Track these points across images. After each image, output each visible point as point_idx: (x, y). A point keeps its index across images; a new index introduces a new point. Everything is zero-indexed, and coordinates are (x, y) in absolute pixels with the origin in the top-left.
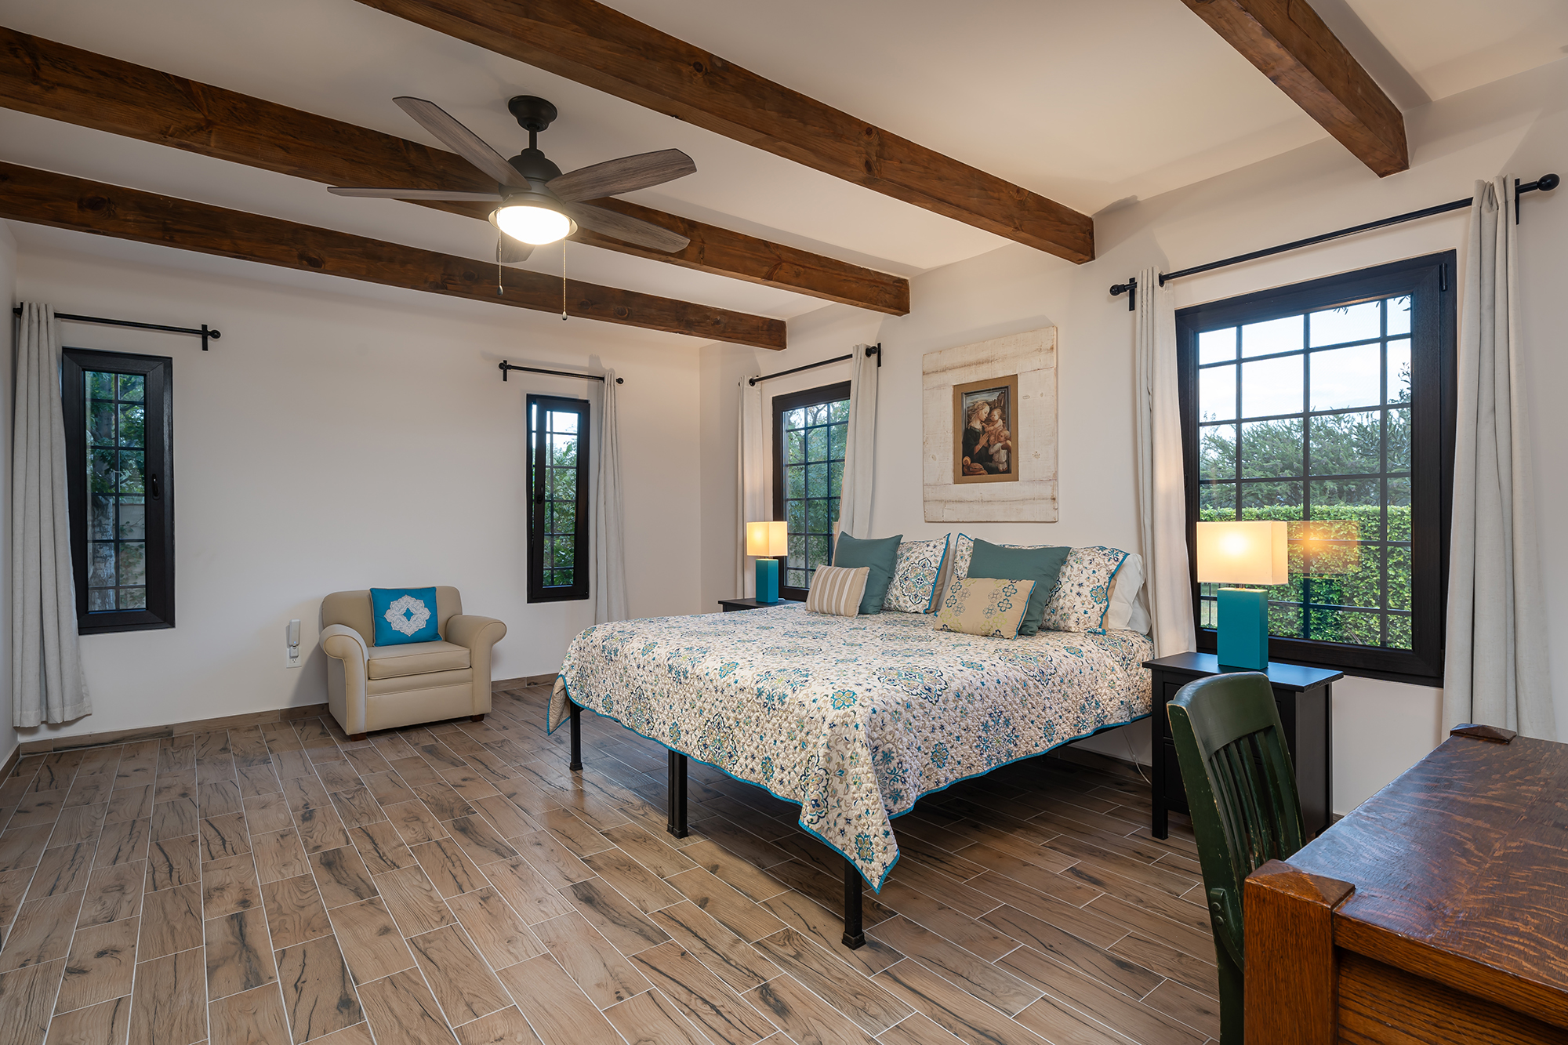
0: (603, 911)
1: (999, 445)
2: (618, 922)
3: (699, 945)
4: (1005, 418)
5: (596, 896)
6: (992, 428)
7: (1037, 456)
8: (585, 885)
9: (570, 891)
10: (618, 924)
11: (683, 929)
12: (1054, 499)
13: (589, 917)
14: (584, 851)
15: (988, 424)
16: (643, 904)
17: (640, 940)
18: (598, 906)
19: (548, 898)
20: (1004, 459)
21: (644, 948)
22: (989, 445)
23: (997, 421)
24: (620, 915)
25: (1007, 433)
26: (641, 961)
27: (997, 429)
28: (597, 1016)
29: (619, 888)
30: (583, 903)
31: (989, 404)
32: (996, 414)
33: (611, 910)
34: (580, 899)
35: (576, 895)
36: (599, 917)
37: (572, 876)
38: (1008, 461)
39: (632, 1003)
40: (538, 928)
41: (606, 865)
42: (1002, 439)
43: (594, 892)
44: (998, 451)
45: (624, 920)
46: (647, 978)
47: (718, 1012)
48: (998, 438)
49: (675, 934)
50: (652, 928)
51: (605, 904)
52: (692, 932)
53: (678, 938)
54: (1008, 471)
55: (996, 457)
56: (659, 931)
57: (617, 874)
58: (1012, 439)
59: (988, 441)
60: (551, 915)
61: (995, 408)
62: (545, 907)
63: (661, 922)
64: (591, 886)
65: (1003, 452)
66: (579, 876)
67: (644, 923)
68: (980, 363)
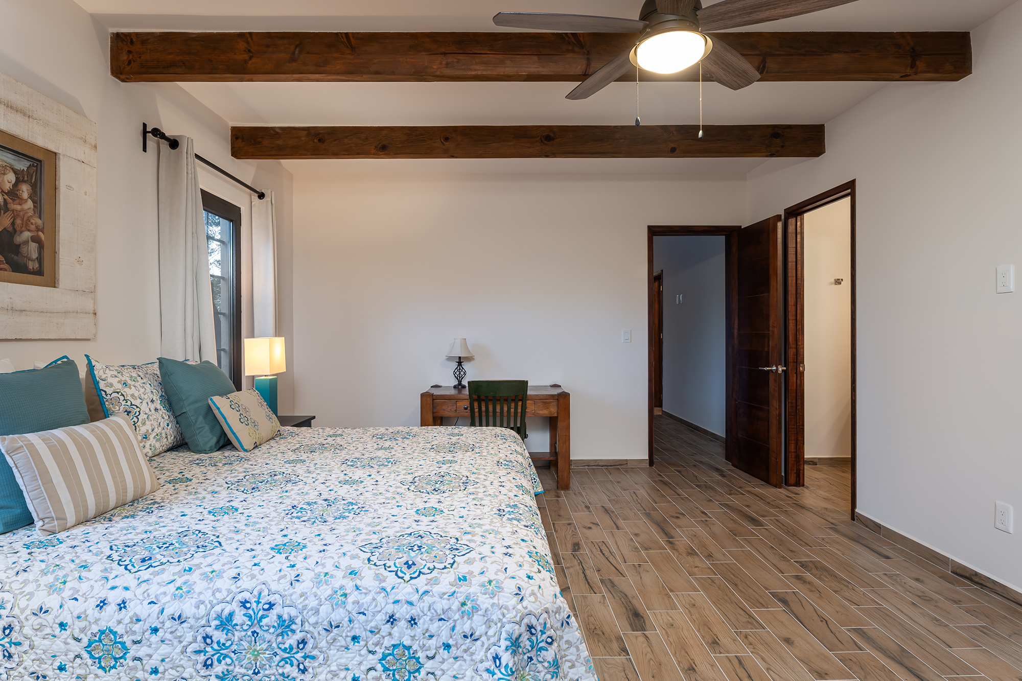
0: (630, 604)
1: (27, 235)
2: (623, 595)
3: (588, 572)
4: (35, 196)
5: (630, 616)
6: (18, 207)
7: (80, 262)
8: (635, 628)
9: (648, 627)
10: (624, 594)
11: (589, 581)
12: (96, 314)
13: (640, 604)
14: (623, 664)
15: (13, 200)
16: (602, 601)
17: (616, 583)
18: (632, 609)
19: (666, 626)
20: (35, 255)
21: (617, 579)
22: (15, 231)
23: (26, 201)
24: (620, 599)
25: (39, 222)
26: (622, 574)
27: (26, 212)
28: (652, 562)
29: (611, 617)
30: (641, 614)
31: (15, 171)
32: (25, 190)
33: (625, 603)
34: (643, 618)
35: (644, 621)
36: (634, 602)
37: (642, 639)
38: (40, 259)
39: (635, 561)
40: (674, 607)
41: (611, 641)
42: (33, 227)
43: (630, 620)
44: (26, 243)
45: (619, 595)
46: (623, 567)
47: (601, 550)
48: (27, 224)
49: (596, 580)
50: (606, 586)
51: (626, 609)
52: (586, 578)
53: (595, 577)
54: (39, 272)
55: (24, 250)
56: (603, 583)
57: (606, 629)
58: (45, 231)
59: (13, 224)
60: (666, 613)
61: (23, 181)
62: (668, 620)
63: (599, 587)
64: (631, 625)
65: (33, 246)
66: (636, 637)
67: (609, 590)
68: (12, 108)
